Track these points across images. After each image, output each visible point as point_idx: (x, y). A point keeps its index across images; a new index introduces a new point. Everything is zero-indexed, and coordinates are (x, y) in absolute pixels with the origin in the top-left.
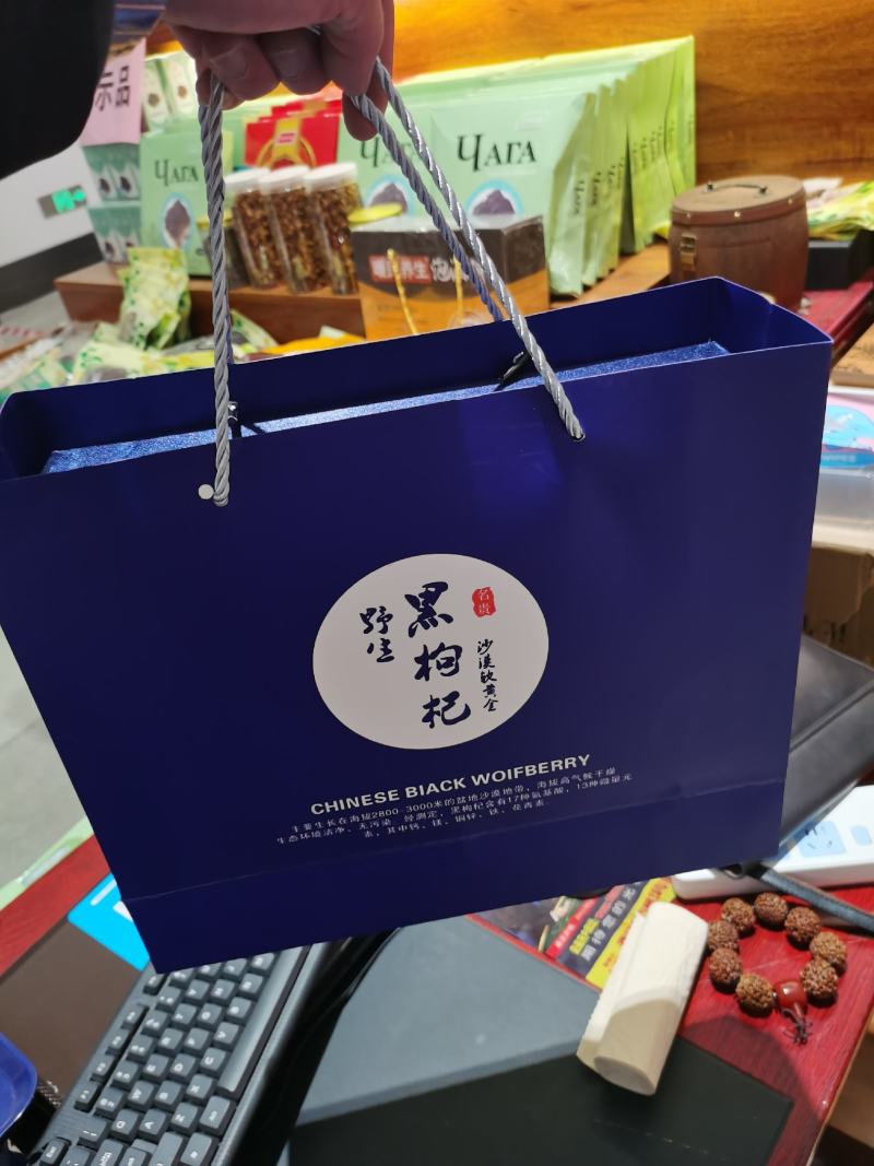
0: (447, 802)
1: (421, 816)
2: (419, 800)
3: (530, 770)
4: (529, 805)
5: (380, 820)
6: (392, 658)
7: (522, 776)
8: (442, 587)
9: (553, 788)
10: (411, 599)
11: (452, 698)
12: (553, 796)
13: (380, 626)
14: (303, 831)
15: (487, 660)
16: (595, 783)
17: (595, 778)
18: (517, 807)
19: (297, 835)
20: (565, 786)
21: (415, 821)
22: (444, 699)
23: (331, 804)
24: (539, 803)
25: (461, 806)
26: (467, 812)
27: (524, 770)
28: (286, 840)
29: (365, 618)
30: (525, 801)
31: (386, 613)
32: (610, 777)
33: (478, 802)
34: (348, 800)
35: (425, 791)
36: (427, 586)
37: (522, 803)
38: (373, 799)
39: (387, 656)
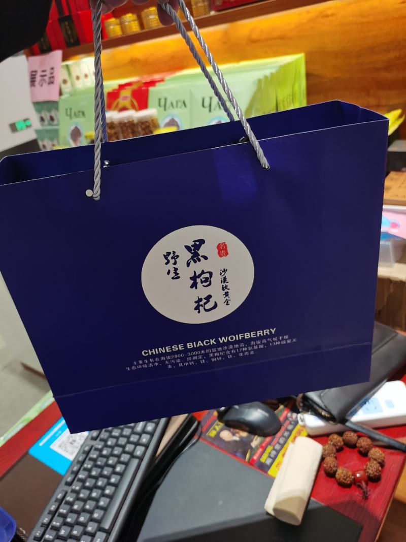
0: (207, 351)
1: (195, 358)
2: (194, 349)
3: (247, 336)
4: (247, 353)
5: (175, 359)
6: (179, 277)
7: (243, 338)
8: (202, 242)
9: (258, 345)
10: (187, 248)
11: (208, 298)
12: (259, 350)
13: (172, 261)
14: (138, 364)
15: (225, 279)
16: (279, 343)
17: (279, 340)
18: (241, 355)
19: (136, 366)
20: (264, 344)
21: (192, 360)
22: (205, 299)
23: (151, 350)
24: (252, 353)
25: (214, 353)
26: (217, 356)
27: (244, 335)
28: (131, 368)
29: (166, 257)
30: (245, 351)
31: (176, 254)
32: (286, 340)
33: (222, 351)
34: (160, 349)
35: (197, 345)
36: (195, 241)
37: (243, 352)
38: (172, 349)
39: (176, 276)
